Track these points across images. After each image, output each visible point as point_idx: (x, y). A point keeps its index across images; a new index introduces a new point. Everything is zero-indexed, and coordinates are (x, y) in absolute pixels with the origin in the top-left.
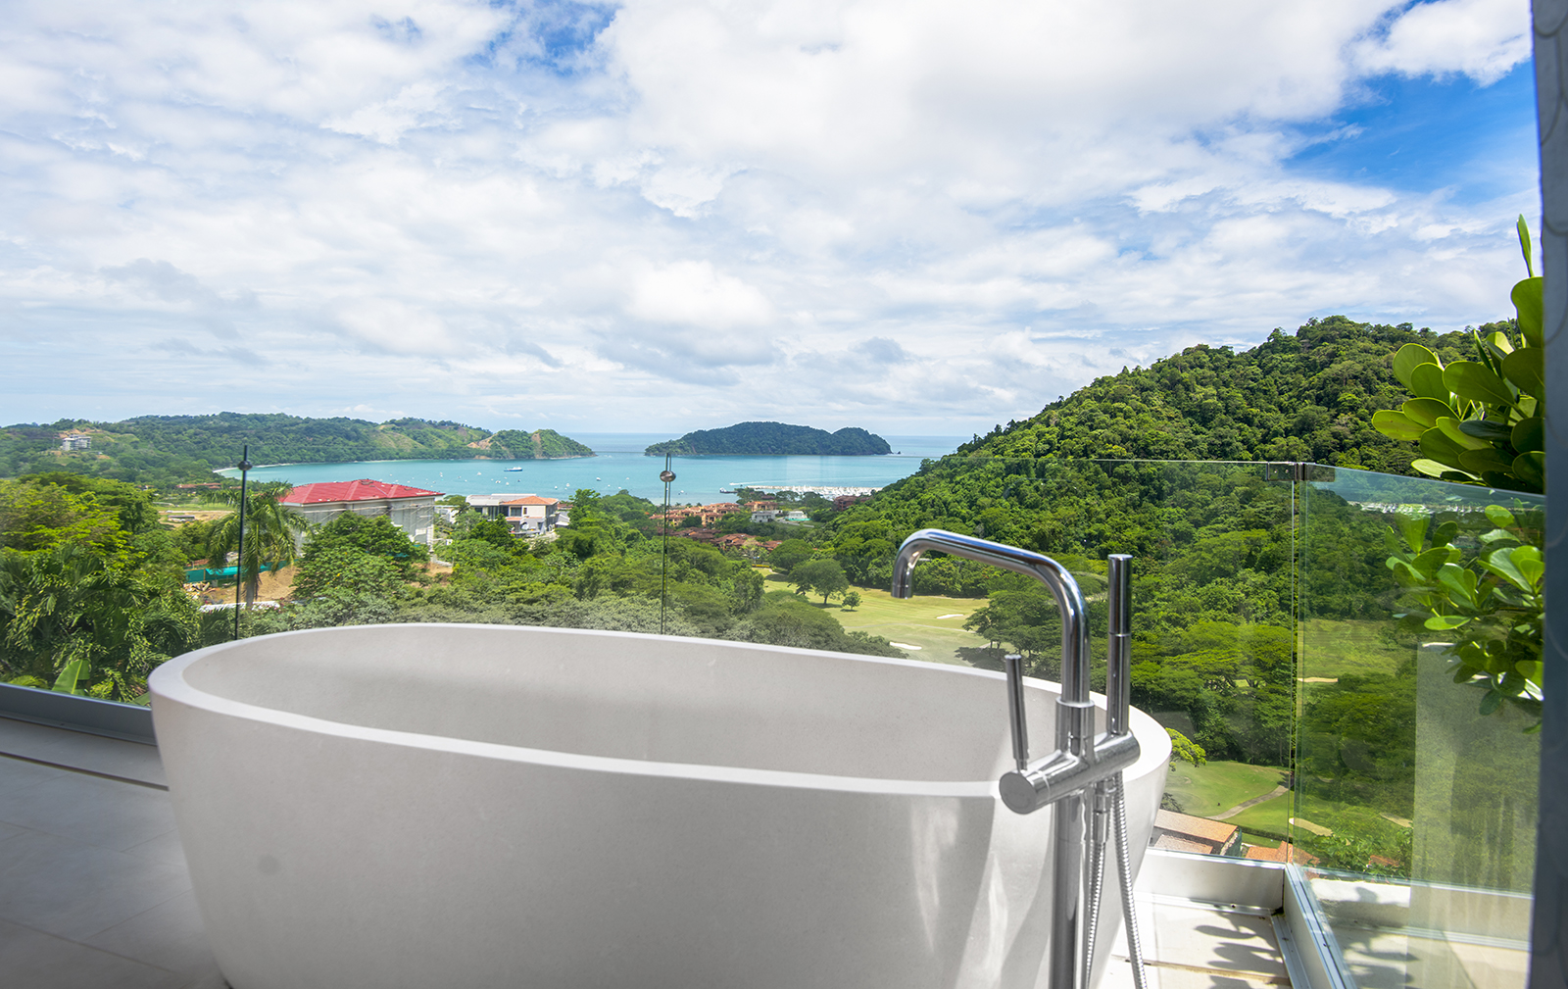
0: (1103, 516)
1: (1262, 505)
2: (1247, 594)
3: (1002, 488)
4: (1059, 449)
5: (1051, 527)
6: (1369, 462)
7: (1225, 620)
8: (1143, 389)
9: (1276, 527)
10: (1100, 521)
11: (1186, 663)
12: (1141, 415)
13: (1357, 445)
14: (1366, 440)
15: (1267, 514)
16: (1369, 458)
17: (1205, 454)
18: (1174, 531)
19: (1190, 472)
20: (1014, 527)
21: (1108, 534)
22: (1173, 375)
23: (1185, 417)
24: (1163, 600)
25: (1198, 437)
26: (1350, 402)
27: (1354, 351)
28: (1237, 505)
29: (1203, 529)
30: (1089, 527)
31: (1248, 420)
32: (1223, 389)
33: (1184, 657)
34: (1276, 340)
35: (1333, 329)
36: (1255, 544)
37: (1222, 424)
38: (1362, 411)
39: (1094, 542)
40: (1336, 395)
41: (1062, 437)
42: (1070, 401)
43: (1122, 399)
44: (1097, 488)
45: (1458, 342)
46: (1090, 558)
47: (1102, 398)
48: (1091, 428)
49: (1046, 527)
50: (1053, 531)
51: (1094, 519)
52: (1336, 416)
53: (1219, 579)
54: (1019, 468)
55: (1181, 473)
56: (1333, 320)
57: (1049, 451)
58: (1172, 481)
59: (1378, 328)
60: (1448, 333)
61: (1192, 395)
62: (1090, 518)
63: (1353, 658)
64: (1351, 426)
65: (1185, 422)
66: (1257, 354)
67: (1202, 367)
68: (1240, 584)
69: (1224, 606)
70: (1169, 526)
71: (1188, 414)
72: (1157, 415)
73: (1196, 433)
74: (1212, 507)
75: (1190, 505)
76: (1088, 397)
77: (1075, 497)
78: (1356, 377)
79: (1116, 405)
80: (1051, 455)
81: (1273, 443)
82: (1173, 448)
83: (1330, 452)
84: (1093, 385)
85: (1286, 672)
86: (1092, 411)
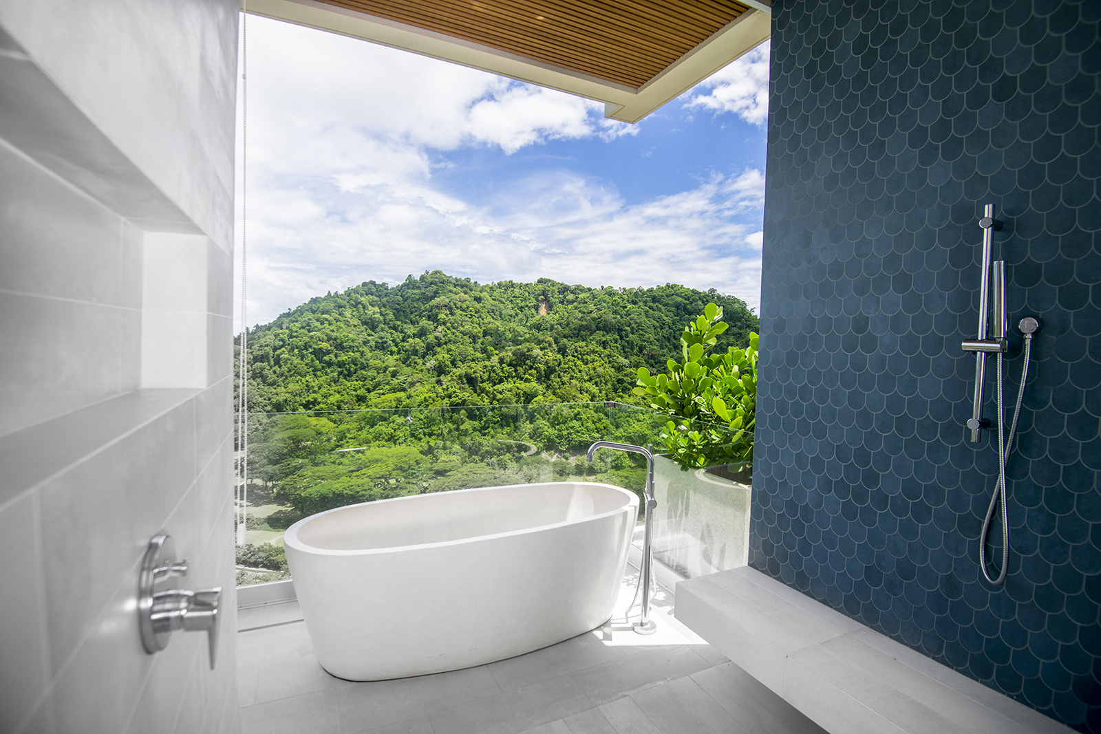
0: (316, 389)
1: (402, 378)
2: (395, 430)
3: (251, 372)
4: (289, 345)
5: (285, 398)
6: (451, 353)
7: (384, 446)
8: (340, 307)
9: (409, 390)
10: (315, 392)
11: (364, 474)
12: (338, 323)
13: (446, 343)
14: (450, 341)
15: (404, 383)
16: (451, 350)
17: (373, 348)
18: (357, 396)
19: (366, 359)
20: (260, 400)
21: (320, 400)
22: (357, 298)
23: (363, 325)
24: (352, 438)
25: (370, 338)
26: (443, 319)
27: (445, 291)
28: (389, 378)
29: (372, 393)
30: (308, 396)
31: (395, 328)
32: (383, 309)
33: (363, 471)
34: (410, 282)
35: (436, 278)
36: (399, 400)
37: (382, 330)
38: (448, 324)
39: (311, 406)
40: (437, 315)
41: (291, 337)
42: (295, 312)
43: (327, 312)
44: (313, 371)
45: (488, 290)
46: (309, 416)
47: (316, 311)
48: (309, 331)
49: (281, 398)
50: (286, 400)
51: (311, 391)
52: (436, 327)
53: (381, 423)
54: (262, 358)
55: (361, 360)
56: (436, 272)
57: (282, 346)
58: (356, 365)
59: (457, 280)
60: (485, 285)
61: (366, 311)
62: (309, 390)
63: (443, 459)
64: (444, 333)
65: (363, 328)
66: (401, 289)
67: (372, 295)
68: (391, 424)
69: (383, 438)
70: (354, 393)
71: (364, 323)
72: (347, 324)
73: (369, 335)
74: (376, 380)
75: (366, 379)
76: (307, 310)
77: (299, 377)
78: (446, 306)
79: (324, 316)
80: (283, 349)
81: (408, 342)
82: (356, 344)
83: (434, 347)
84: (310, 302)
85: (413, 471)
86: (309, 319)
